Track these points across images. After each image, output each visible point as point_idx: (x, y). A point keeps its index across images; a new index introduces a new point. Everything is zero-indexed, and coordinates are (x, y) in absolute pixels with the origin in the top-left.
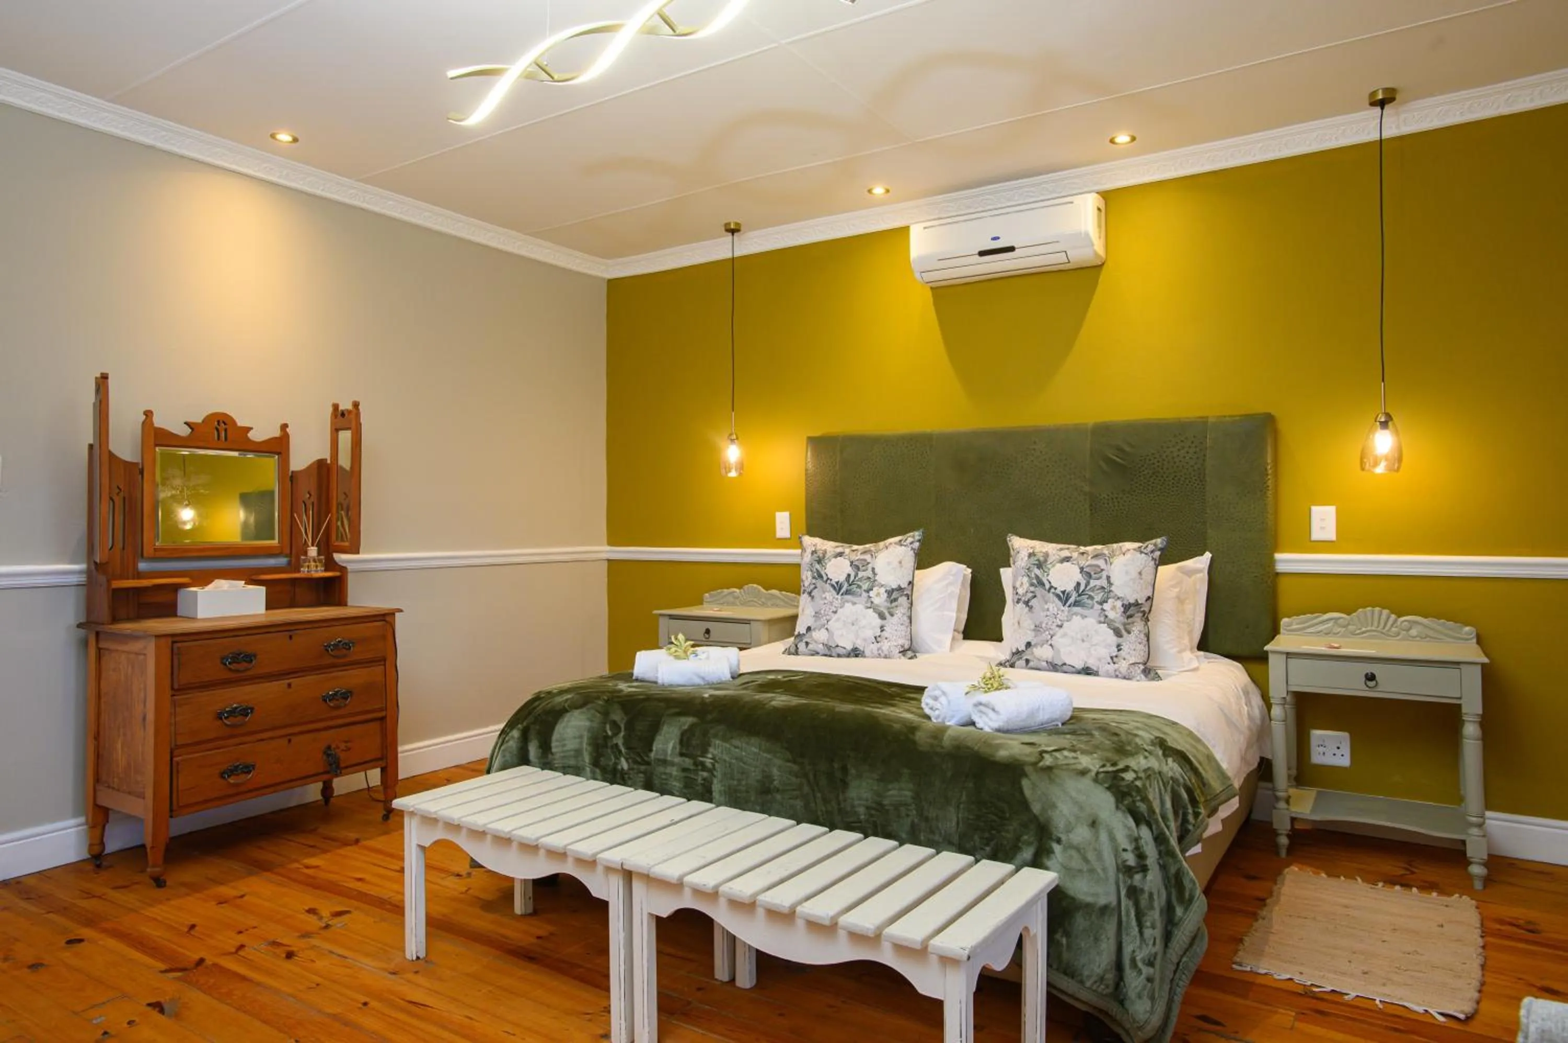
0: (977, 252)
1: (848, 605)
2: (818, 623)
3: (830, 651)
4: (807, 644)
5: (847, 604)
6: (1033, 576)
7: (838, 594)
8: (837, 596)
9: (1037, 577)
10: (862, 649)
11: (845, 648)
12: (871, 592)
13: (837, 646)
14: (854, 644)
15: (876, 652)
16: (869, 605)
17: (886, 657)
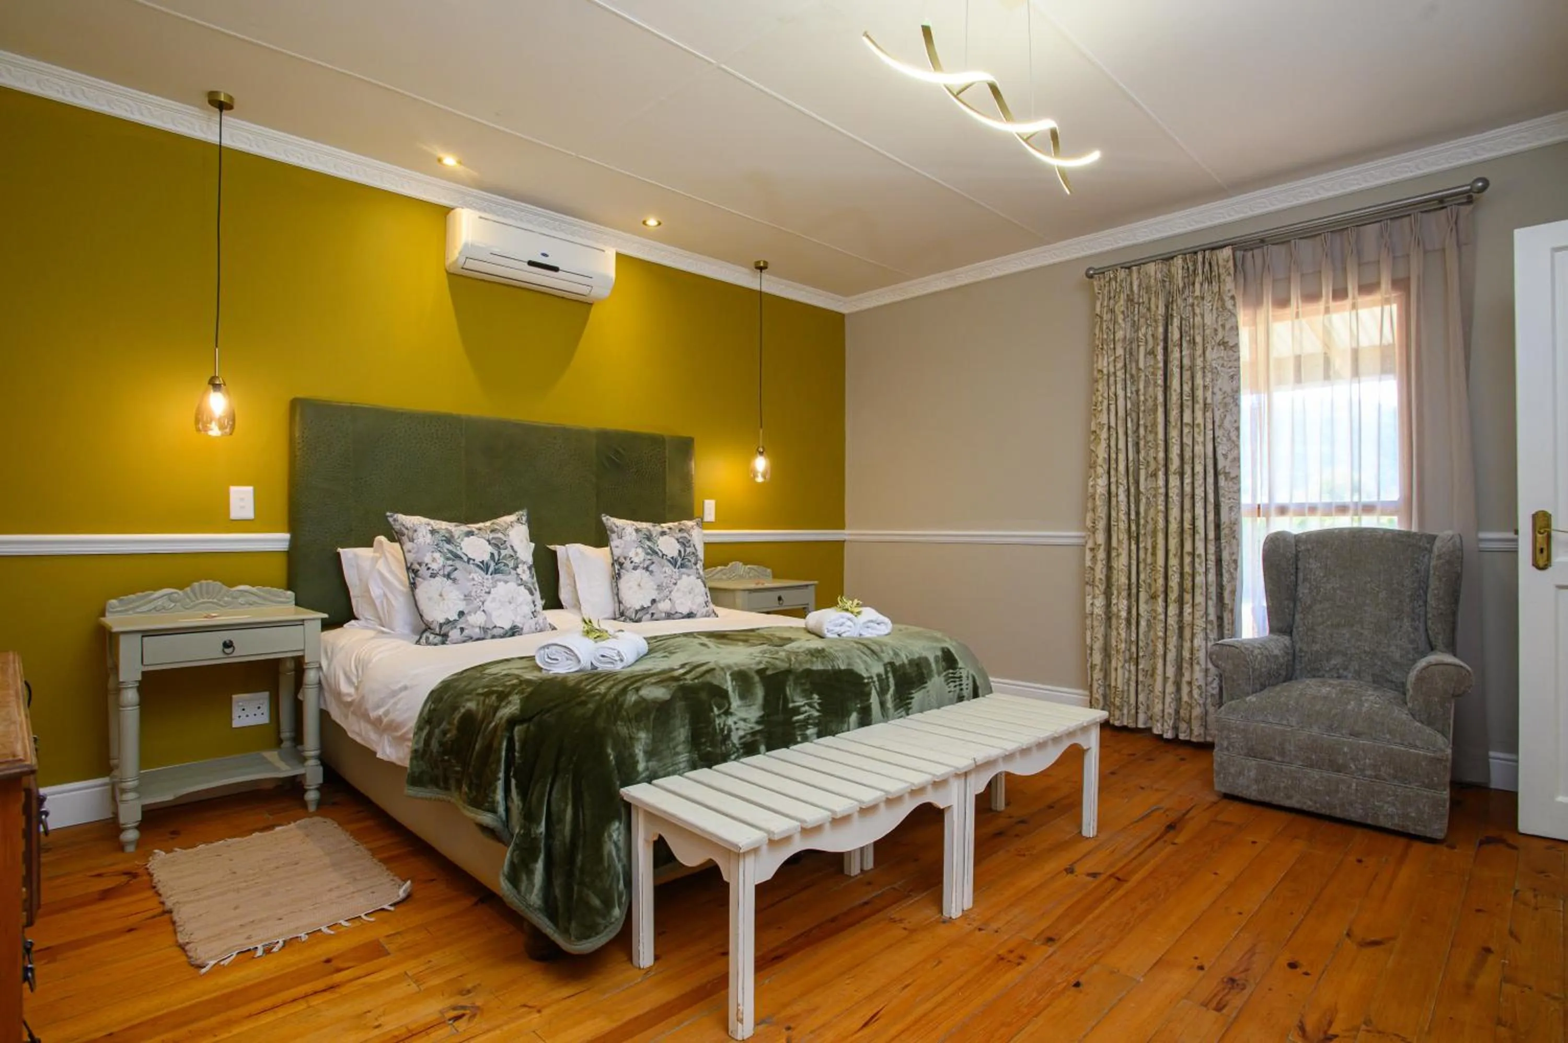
0: (527, 260)
1: (501, 584)
2: (472, 606)
3: (486, 633)
4: (462, 629)
5: (499, 583)
6: (646, 546)
7: (487, 573)
8: (487, 576)
9: (650, 548)
10: (520, 625)
11: (503, 628)
12: (518, 570)
13: (495, 627)
14: (513, 622)
15: (533, 627)
16: (519, 582)
17: (541, 631)
